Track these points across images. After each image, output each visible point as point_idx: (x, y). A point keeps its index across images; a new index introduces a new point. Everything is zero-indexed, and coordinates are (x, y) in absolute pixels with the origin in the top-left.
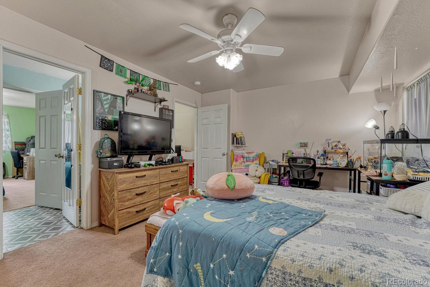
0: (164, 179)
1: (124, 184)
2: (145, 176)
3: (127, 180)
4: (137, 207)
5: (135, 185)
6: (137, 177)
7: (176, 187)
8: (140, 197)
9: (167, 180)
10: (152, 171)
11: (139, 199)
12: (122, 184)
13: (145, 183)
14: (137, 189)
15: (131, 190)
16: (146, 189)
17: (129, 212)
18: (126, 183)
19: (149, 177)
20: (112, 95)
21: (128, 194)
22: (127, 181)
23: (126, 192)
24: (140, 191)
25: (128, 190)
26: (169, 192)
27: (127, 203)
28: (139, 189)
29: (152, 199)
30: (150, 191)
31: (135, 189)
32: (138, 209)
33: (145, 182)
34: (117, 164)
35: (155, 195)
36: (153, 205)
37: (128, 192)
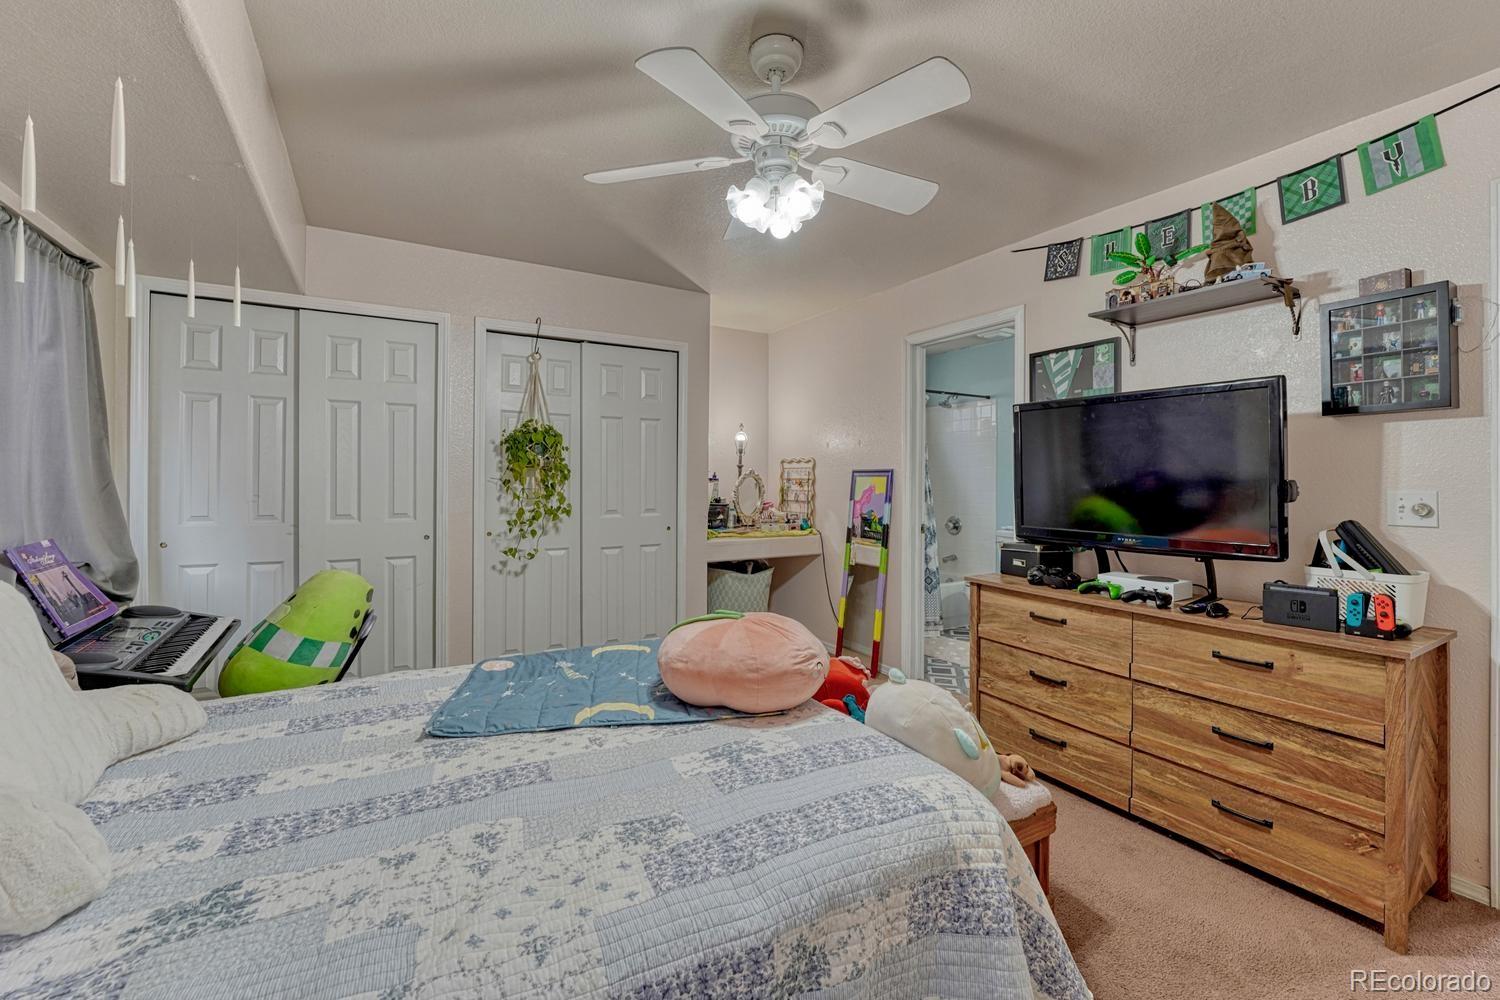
0: (1157, 674)
1: (995, 622)
2: (1064, 622)
3: (1005, 613)
4: (1034, 718)
5: (1024, 641)
6: (1032, 615)
7: (1256, 754)
8: (1046, 691)
9: (1174, 685)
10: (1095, 616)
11: (1040, 694)
12: (991, 622)
13: (1062, 651)
14: (1035, 658)
15: (1015, 650)
16: (1069, 673)
17: (1008, 716)
18: (999, 622)
19: (1078, 633)
20: (1076, 347)
21: (1006, 659)
22: (1005, 617)
23: (1002, 650)
24: (1045, 667)
25: (1008, 648)
26: (1198, 753)
27: (1002, 684)
28: (1040, 661)
29: (1091, 725)
30: (1085, 692)
31: (1026, 653)
32: (1040, 729)
33: (1061, 644)
34: (1020, 564)
35: (1110, 717)
36: (1101, 756)
37: (1006, 651)
